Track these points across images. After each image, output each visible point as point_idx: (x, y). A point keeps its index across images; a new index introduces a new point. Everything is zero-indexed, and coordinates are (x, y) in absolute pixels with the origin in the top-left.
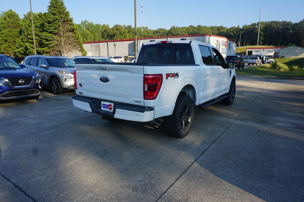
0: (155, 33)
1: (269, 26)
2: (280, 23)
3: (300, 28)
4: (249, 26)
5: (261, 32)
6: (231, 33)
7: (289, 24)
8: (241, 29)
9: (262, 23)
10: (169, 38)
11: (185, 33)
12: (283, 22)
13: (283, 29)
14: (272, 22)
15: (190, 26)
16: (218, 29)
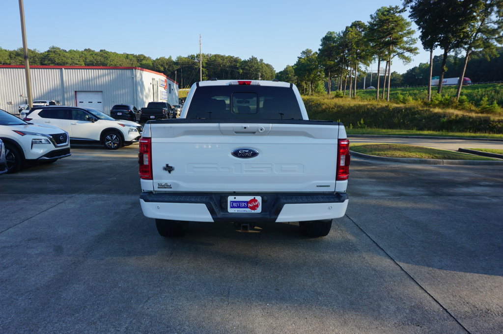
0: (13, 56)
1: (213, 61)
2: (227, 58)
3: (250, 68)
4: (186, 58)
5: (204, 69)
6: (160, 67)
7: (236, 60)
8: (174, 62)
9: (204, 56)
10: (63, 69)
11: (79, 61)
12: (229, 57)
13: (230, 67)
14: (215, 56)
15: (86, 50)
16: (138, 60)
